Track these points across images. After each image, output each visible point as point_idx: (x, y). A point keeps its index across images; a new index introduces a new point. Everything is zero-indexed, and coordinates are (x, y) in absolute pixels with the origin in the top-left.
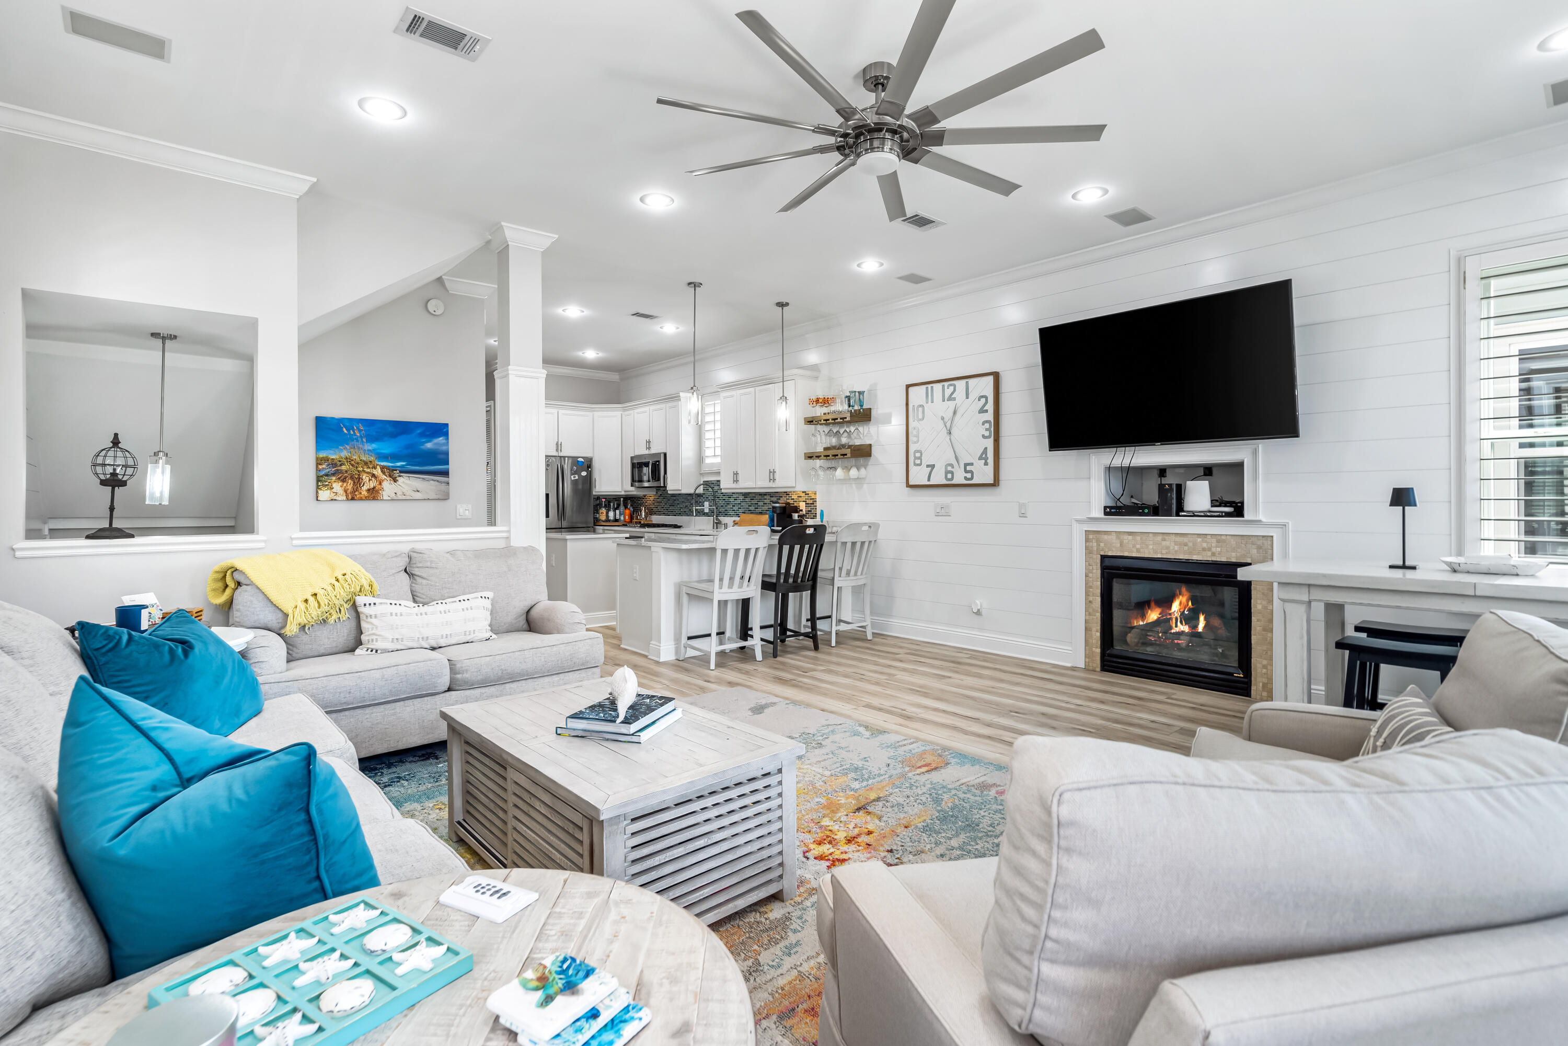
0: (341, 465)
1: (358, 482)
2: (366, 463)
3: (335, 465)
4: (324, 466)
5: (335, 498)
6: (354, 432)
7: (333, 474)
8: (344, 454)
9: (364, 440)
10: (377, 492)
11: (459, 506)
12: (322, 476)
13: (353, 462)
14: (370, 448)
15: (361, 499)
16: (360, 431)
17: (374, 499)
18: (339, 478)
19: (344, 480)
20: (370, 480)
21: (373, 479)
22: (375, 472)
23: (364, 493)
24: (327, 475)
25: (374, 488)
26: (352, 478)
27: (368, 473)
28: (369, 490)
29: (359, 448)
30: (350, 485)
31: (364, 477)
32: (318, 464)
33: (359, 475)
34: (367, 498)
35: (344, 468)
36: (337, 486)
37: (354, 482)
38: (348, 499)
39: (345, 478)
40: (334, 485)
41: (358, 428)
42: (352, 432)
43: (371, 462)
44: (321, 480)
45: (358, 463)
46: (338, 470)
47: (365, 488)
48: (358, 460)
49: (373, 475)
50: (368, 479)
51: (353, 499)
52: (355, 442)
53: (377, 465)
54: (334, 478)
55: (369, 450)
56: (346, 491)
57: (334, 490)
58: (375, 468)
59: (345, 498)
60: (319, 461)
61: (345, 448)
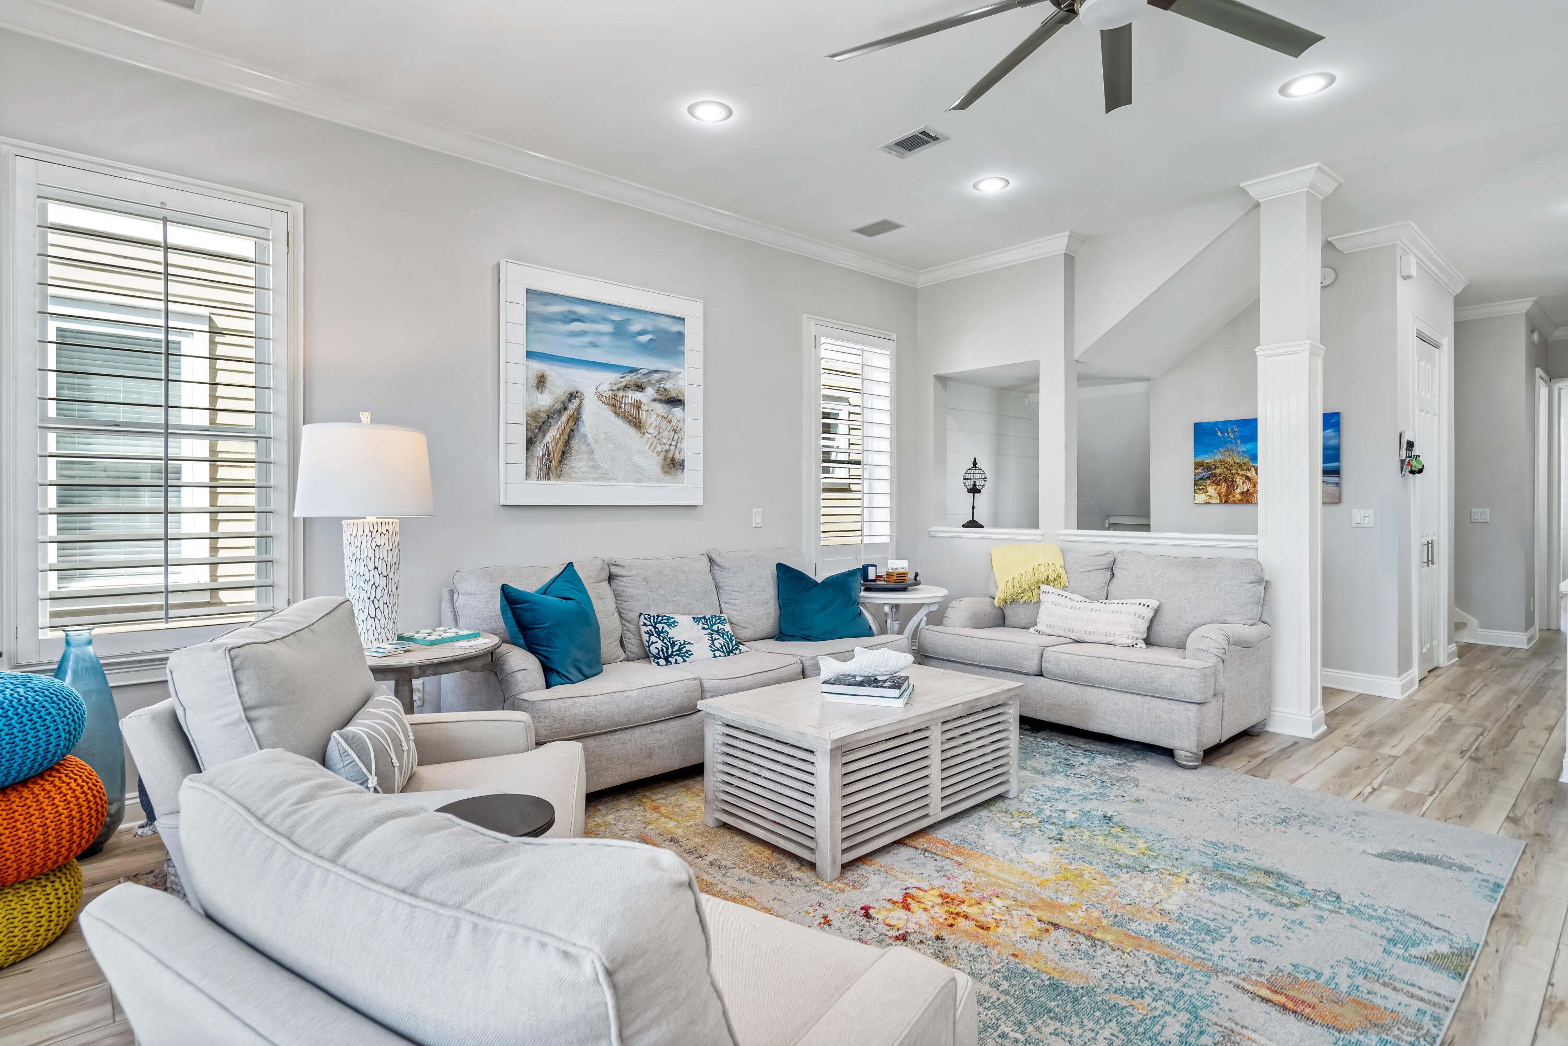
0: (1215, 469)
1: (1231, 485)
2: (1240, 465)
3: (1209, 469)
4: (1200, 470)
5: (1209, 501)
6: (1228, 434)
7: (1208, 478)
8: (1219, 457)
9: (1238, 441)
10: (1251, 495)
11: (1354, 511)
12: (1198, 480)
13: (1227, 465)
14: (1244, 449)
15: (1234, 502)
16: (1234, 432)
17: (1248, 502)
18: (1213, 482)
19: (1218, 484)
20: (1243, 483)
21: (1247, 481)
22: (1249, 474)
23: (1238, 496)
24: (1202, 479)
25: (1248, 491)
26: (1226, 481)
27: (1241, 475)
28: (1242, 493)
29: (1232, 450)
30: (1223, 488)
31: (1238, 480)
32: (1195, 469)
33: (1233, 478)
34: (1240, 502)
35: (1218, 471)
36: (1212, 490)
37: (1228, 485)
38: (1221, 502)
39: (1219, 481)
40: (1209, 489)
41: (1232, 430)
42: (1226, 435)
43: (1245, 463)
44: (1198, 484)
45: (1232, 466)
46: (1212, 474)
47: (1238, 491)
48: (1232, 462)
49: (1248, 478)
50: (1241, 481)
51: (1226, 502)
52: (1229, 445)
53: (1251, 466)
54: (1209, 482)
55: (1243, 452)
56: (1219, 494)
57: (1208, 494)
58: (1249, 470)
59: (1218, 501)
60: (1197, 465)
61: (1219, 452)
